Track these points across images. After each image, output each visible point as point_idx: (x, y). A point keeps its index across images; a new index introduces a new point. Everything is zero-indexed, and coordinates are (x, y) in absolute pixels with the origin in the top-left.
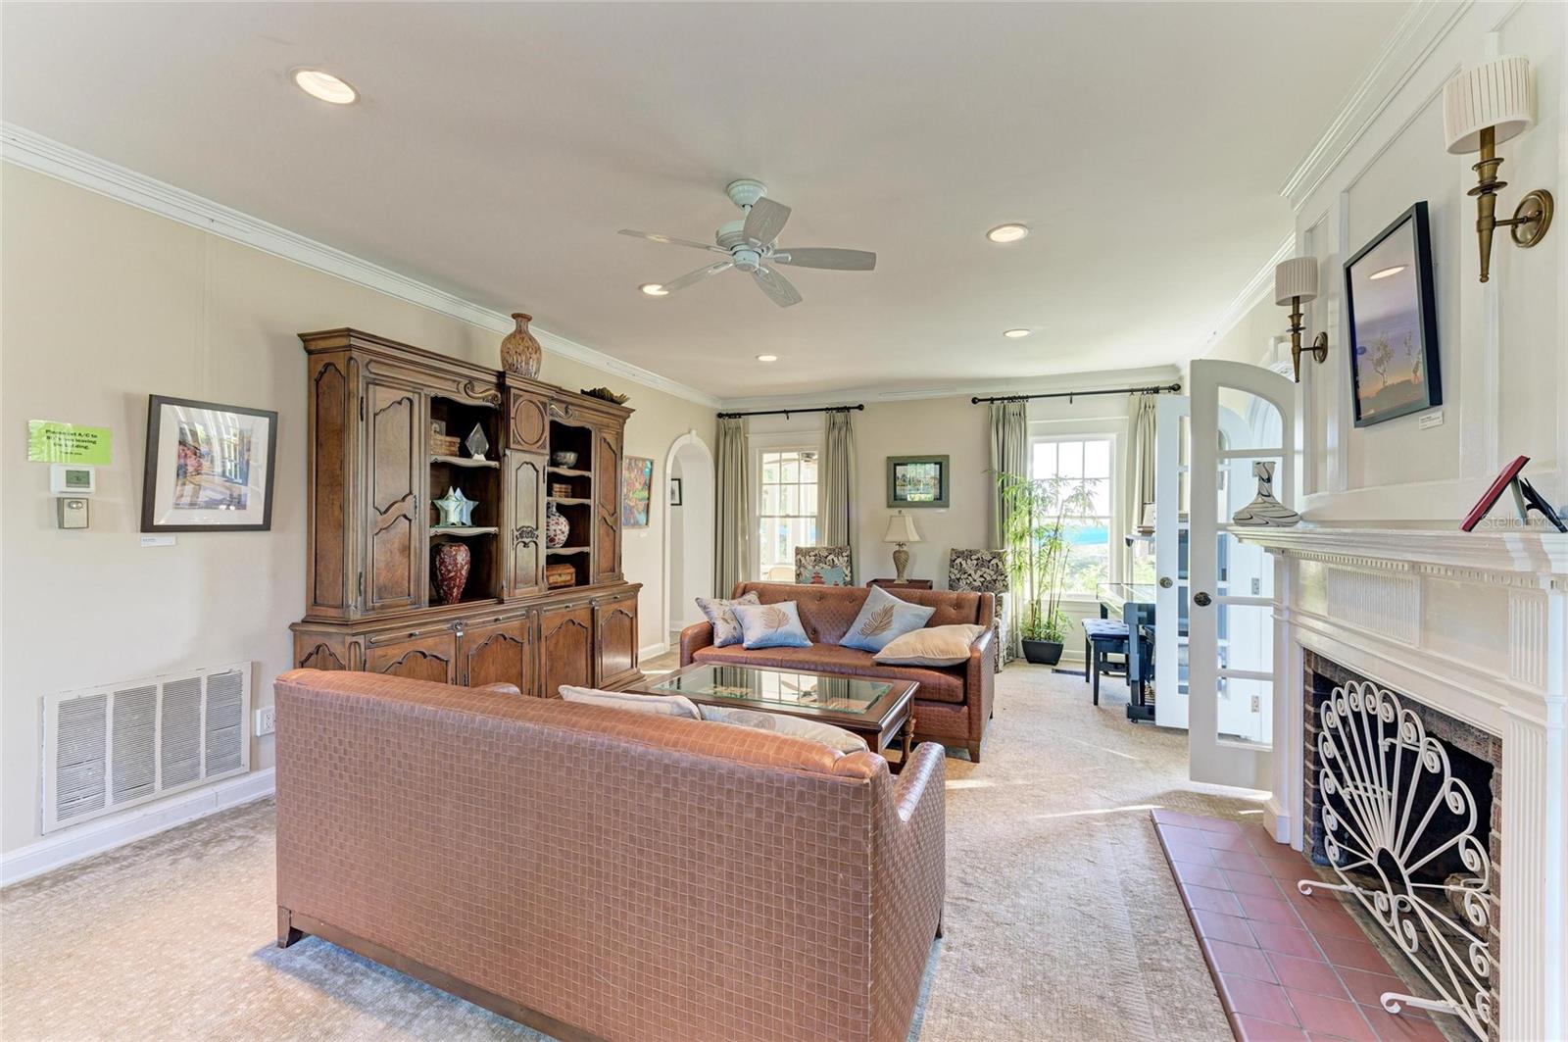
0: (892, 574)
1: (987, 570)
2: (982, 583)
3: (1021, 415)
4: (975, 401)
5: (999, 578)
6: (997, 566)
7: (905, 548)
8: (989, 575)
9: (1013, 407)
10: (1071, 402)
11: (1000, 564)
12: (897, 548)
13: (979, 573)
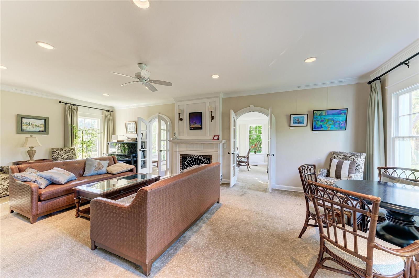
0: (28, 159)
1: (69, 153)
2: (68, 157)
3: (77, 110)
4: (60, 102)
5: (74, 155)
6: (73, 152)
7: (33, 149)
8: (70, 155)
9: (74, 107)
10: (89, 109)
11: (74, 151)
12: (30, 149)
13: (66, 154)
